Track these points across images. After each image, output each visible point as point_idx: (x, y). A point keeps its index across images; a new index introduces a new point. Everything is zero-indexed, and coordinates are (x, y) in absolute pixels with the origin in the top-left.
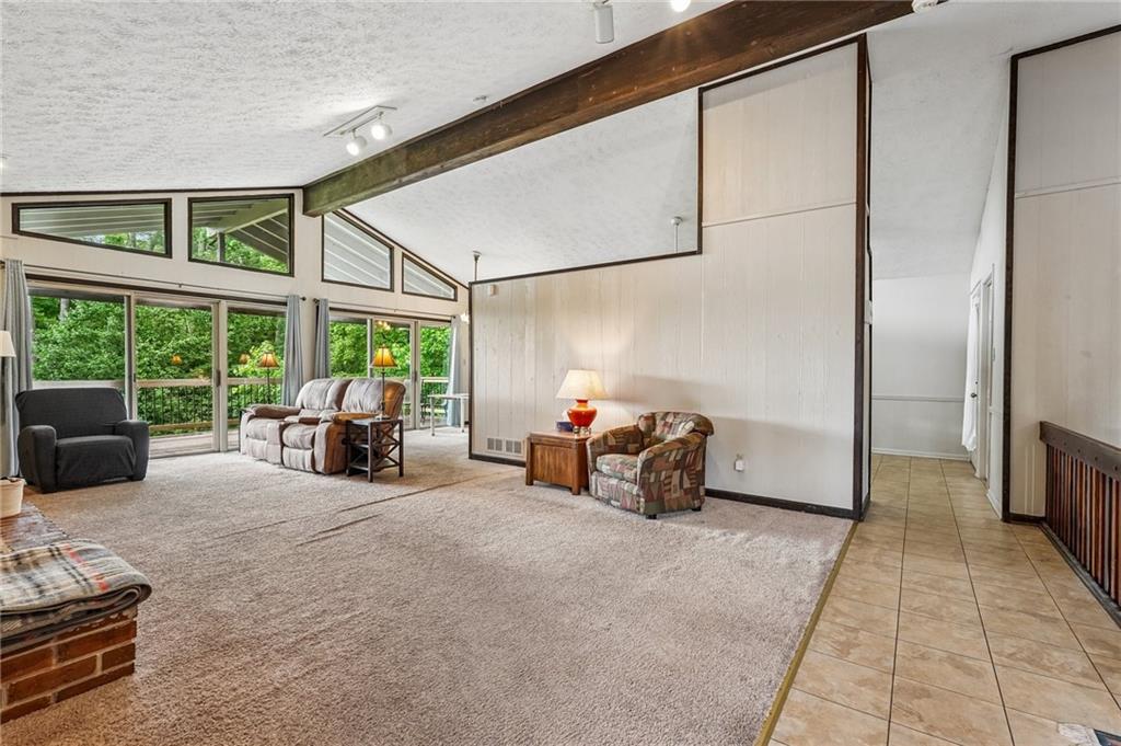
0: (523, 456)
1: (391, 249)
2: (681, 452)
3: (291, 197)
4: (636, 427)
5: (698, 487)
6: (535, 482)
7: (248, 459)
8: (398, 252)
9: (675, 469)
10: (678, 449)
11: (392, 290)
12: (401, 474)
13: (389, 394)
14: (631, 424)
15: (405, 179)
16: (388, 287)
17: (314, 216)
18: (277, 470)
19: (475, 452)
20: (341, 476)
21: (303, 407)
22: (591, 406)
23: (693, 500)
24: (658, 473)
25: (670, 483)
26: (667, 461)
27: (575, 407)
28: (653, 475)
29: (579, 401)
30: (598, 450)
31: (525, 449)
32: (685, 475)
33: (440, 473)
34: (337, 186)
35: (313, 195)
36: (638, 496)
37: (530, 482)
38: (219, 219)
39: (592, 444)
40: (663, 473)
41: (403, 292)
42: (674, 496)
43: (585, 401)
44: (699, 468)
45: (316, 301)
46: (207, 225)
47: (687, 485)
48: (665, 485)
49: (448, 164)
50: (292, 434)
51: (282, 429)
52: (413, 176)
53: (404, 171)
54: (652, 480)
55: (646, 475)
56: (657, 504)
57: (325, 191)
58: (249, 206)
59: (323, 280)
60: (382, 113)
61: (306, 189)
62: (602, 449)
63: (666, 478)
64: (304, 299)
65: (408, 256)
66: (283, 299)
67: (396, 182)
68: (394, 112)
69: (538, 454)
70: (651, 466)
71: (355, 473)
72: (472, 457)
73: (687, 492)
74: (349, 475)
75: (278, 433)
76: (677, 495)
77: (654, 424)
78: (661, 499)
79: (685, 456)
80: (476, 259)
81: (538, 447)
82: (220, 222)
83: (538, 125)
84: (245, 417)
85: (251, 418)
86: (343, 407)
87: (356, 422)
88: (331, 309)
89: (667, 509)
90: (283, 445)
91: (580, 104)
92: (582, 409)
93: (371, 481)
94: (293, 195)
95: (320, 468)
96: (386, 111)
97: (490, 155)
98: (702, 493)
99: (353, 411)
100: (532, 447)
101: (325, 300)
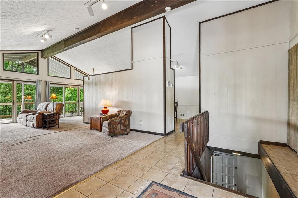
0: (89, 121)
1: (71, 67)
2: (119, 120)
3: (38, 53)
4: (116, 114)
5: (126, 129)
6: (92, 129)
7: (20, 124)
8: (72, 68)
9: (118, 124)
10: (119, 119)
11: (71, 78)
12: (58, 127)
13: (58, 106)
14: (115, 113)
15: (64, 49)
16: (70, 77)
17: (45, 58)
18: (25, 127)
19: (85, 121)
20: (41, 128)
21: (38, 110)
22: (107, 109)
23: (124, 132)
24: (113, 125)
25: (117, 128)
26: (115, 122)
27: (103, 109)
28: (111, 126)
29: (104, 107)
30: (104, 120)
31: (89, 119)
32: (122, 126)
33: (71, 127)
34: (49, 50)
35: (44, 53)
36: (108, 131)
37: (91, 129)
38: (22, 58)
39: (102, 118)
40: (114, 125)
41: (74, 79)
42: (118, 131)
43: (106, 107)
44: (127, 124)
45: (46, 81)
46: (19, 60)
47: (122, 128)
48: (115, 128)
49: (73, 45)
50: (29, 117)
51: (27, 116)
52: (66, 48)
53: (64, 47)
54: (111, 127)
55: (109, 126)
56: (113, 133)
57: (47, 52)
58: (29, 55)
59: (48, 76)
60: (48, 32)
61: (42, 51)
62: (105, 120)
63: (115, 127)
64: (42, 81)
65: (75, 69)
66: (35, 81)
67: (62, 50)
68: (52, 32)
69: (92, 121)
70: (111, 124)
71: (45, 128)
72: (84, 122)
73: (122, 130)
74: (43, 128)
75: (25, 117)
76: (119, 131)
77: (120, 113)
78: (114, 132)
79: (121, 121)
80: (93, 70)
81: (92, 119)
82: (22, 59)
83: (92, 36)
84: (20, 113)
85: (21, 113)
86: (47, 110)
87: (45, 114)
88: (50, 83)
89: (116, 134)
90: (27, 120)
91: (101, 31)
92: (105, 109)
93: (48, 130)
94: (38, 52)
95: (35, 126)
96: (50, 32)
97: (83, 43)
98: (128, 130)
99: (49, 111)
100: (91, 119)
101: (49, 81)
